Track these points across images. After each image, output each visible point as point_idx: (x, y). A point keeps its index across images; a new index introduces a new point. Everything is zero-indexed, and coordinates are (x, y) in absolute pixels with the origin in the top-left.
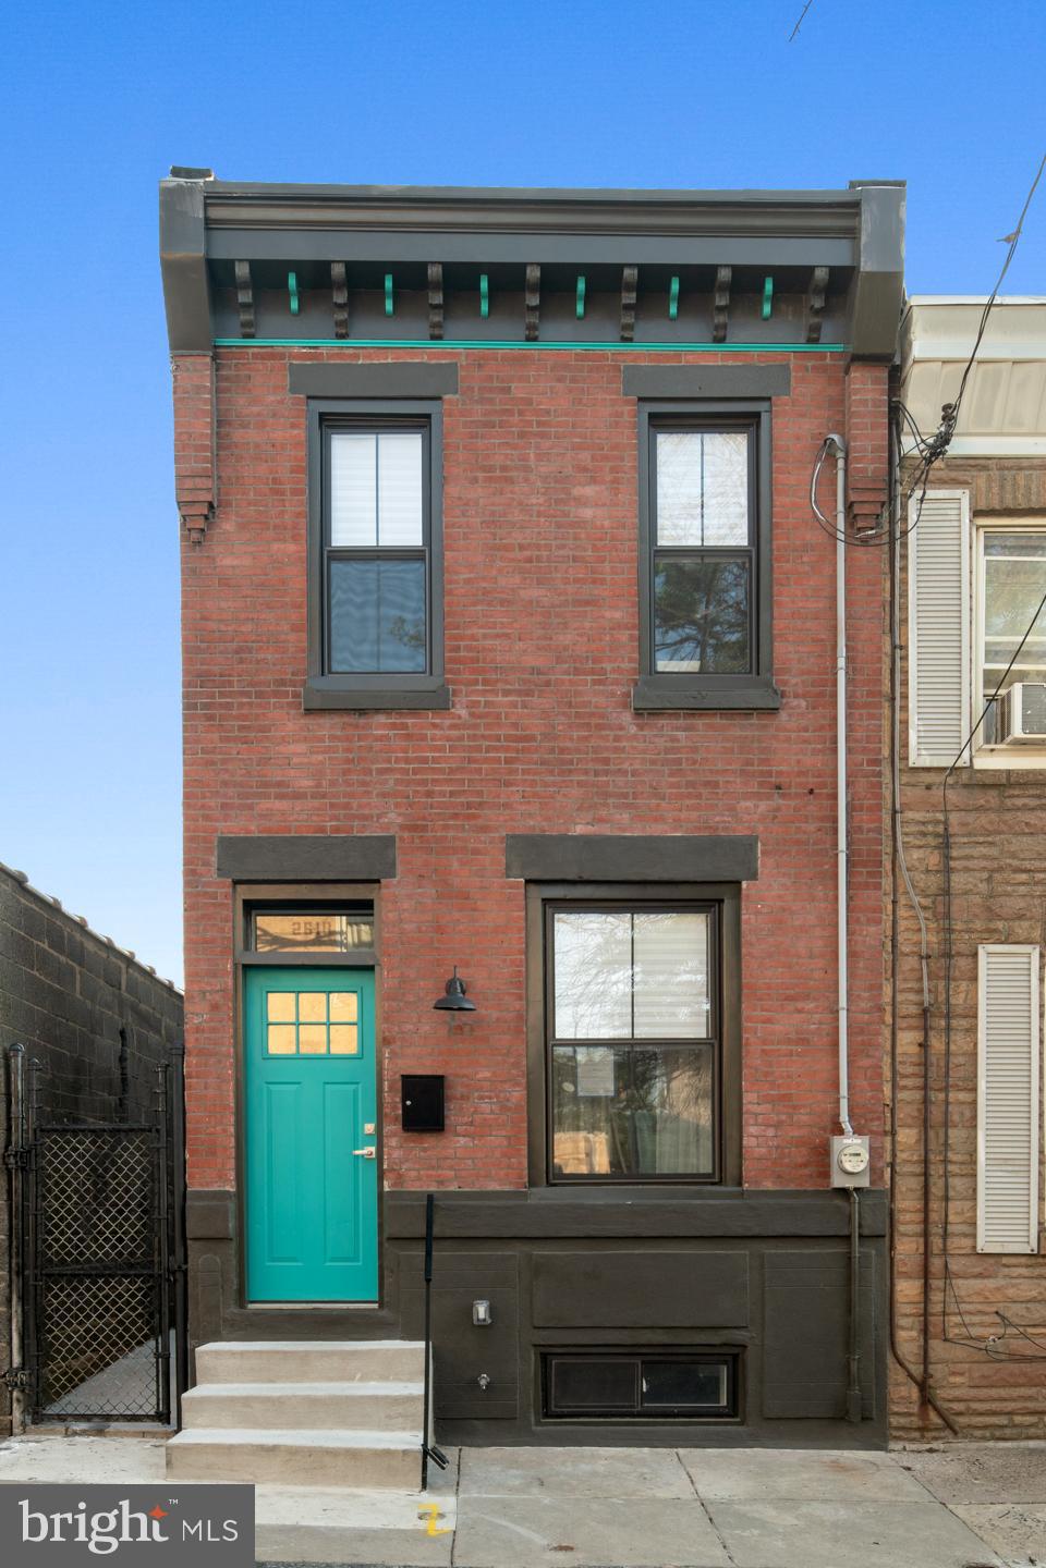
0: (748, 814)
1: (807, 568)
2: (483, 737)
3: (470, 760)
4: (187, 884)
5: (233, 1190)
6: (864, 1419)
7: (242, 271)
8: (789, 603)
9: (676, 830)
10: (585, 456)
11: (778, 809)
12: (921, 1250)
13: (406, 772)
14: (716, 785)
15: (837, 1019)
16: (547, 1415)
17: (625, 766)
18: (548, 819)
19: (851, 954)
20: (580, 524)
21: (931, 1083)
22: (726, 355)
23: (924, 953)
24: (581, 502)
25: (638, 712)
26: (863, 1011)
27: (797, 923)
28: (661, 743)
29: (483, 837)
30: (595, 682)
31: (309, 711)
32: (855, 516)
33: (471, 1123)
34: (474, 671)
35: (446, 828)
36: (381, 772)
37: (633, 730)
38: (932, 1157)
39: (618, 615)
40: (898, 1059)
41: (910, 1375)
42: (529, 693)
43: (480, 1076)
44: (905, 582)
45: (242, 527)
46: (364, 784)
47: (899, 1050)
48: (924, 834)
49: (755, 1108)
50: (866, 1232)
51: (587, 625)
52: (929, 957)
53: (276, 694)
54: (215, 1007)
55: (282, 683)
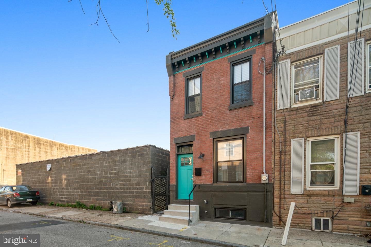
0: (248, 123)
1: (258, 81)
2: (207, 119)
3: (205, 122)
4: (170, 145)
5: (175, 184)
6: (267, 222)
7: (176, 64)
8: (255, 87)
9: (236, 127)
10: (222, 74)
11: (253, 121)
12: (279, 193)
13: (196, 125)
14: (242, 119)
15: (263, 155)
16: (216, 217)
17: (228, 119)
18: (216, 129)
19: (266, 144)
20: (221, 84)
21: (282, 164)
22: (244, 51)
23: (280, 142)
24: (221, 81)
25: (230, 110)
26: (268, 153)
27: (256, 139)
28: (233, 114)
29: (207, 133)
30: (223, 107)
31: (185, 119)
32: (267, 70)
33: (205, 174)
34: (206, 109)
35: (202, 132)
36: (193, 126)
37: (229, 113)
38: (282, 177)
39: (227, 96)
40: (275, 160)
41: (277, 215)
42: (214, 111)
43: (206, 167)
44: (277, 78)
45: (177, 97)
46: (191, 128)
47: (275, 159)
48: (281, 121)
49: (249, 170)
50: (268, 190)
51: (222, 99)
52: (281, 142)
53: (181, 118)
54: (173, 160)
55: (182, 116)
